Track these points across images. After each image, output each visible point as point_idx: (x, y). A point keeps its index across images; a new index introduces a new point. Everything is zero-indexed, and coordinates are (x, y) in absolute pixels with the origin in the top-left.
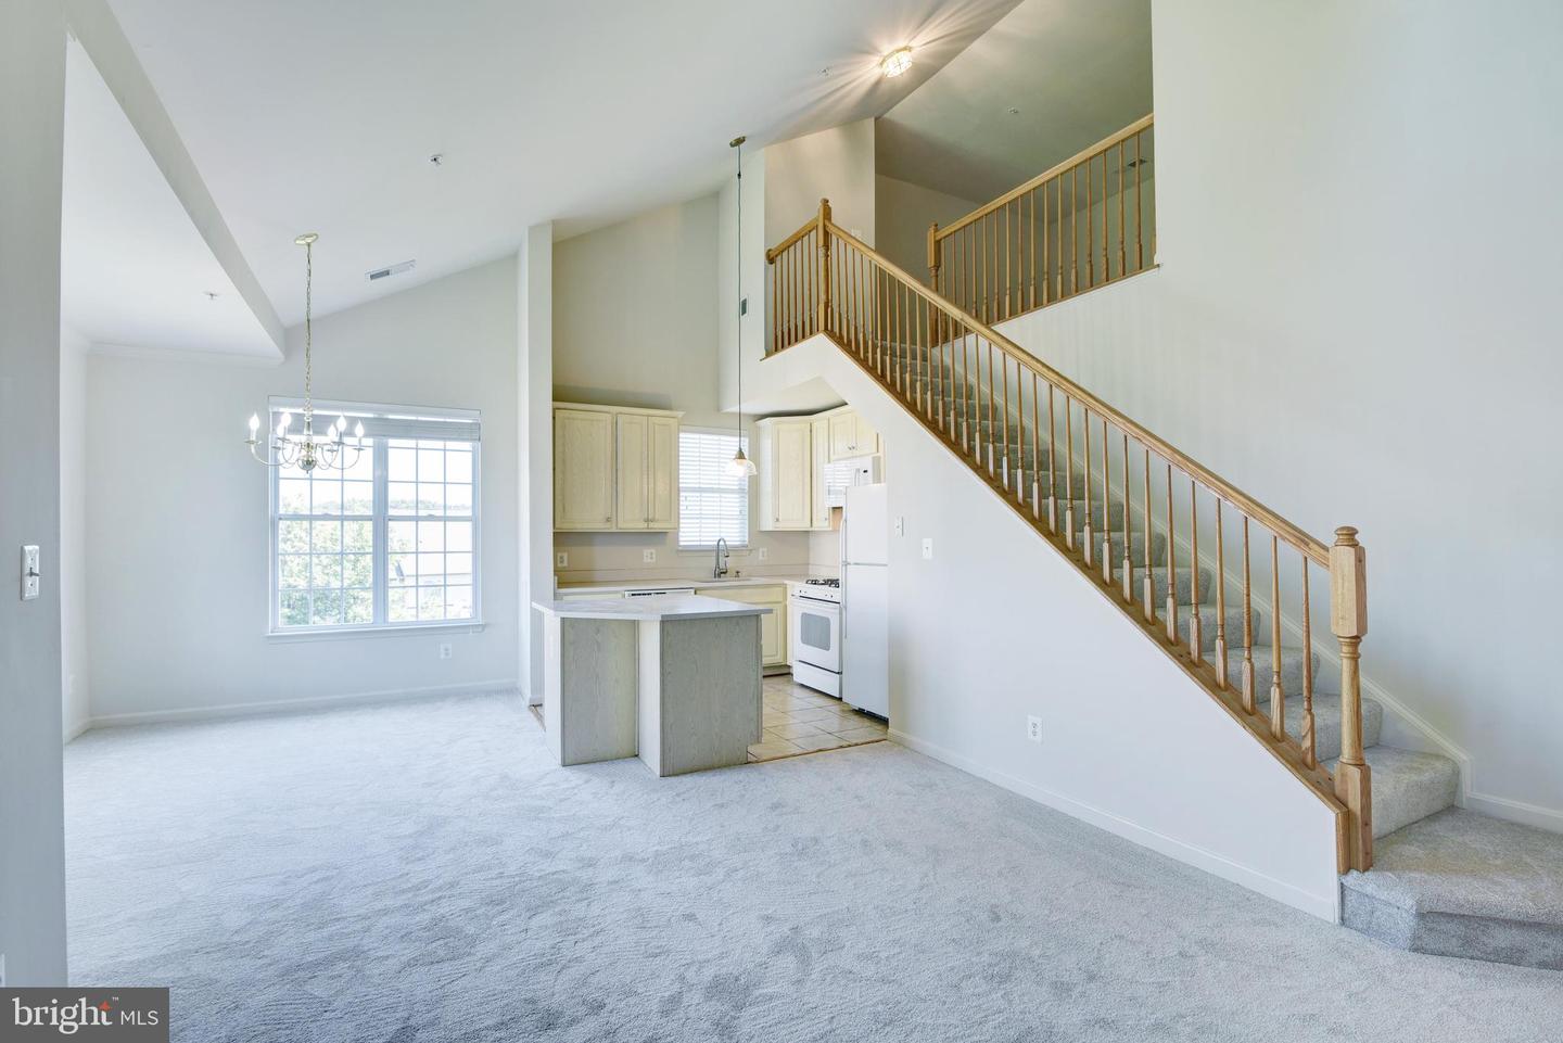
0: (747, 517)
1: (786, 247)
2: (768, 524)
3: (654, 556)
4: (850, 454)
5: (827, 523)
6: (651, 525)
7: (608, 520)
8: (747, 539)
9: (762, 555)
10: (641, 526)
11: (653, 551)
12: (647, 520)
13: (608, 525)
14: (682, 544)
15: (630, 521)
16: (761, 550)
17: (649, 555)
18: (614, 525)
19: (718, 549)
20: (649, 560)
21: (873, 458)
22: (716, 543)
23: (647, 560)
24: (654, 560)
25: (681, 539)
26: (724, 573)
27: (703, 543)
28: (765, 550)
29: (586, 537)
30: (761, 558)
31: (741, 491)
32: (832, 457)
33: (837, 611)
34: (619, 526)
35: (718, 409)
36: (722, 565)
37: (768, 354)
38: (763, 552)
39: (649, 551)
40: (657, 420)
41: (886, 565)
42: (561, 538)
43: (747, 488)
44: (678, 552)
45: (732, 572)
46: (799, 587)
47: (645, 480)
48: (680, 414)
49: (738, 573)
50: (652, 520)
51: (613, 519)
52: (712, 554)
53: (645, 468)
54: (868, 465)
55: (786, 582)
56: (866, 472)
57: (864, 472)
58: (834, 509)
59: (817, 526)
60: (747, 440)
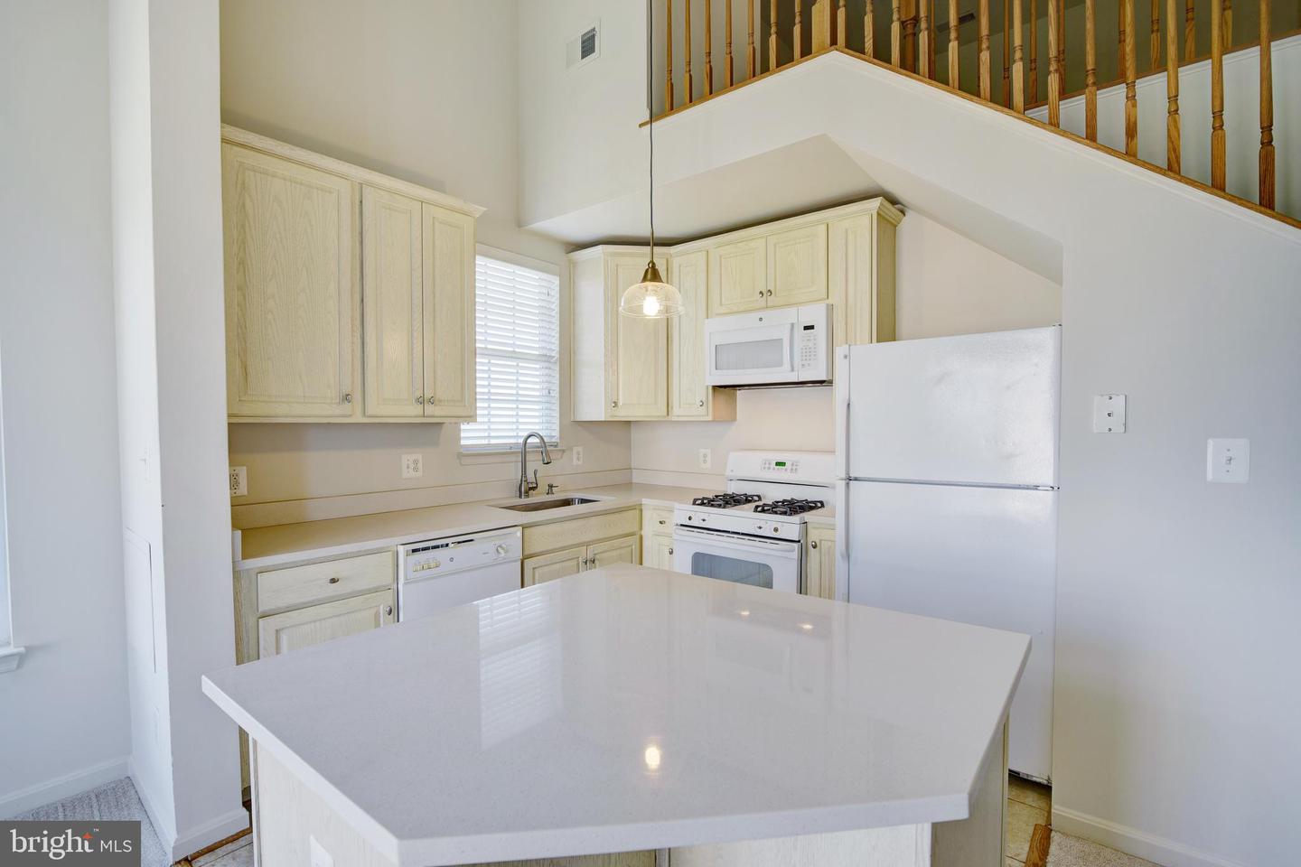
0: (556, 401)
2: (593, 408)
3: (420, 465)
4: (762, 302)
5: (702, 410)
6: (430, 409)
7: (347, 398)
8: (556, 434)
9: (576, 458)
10: (411, 412)
11: (419, 456)
12: (421, 401)
13: (346, 408)
14: (463, 442)
15: (388, 404)
16: (575, 450)
17: (411, 465)
18: (356, 411)
19: (524, 451)
20: (412, 474)
21: (828, 305)
22: (521, 441)
23: (408, 474)
24: (419, 474)
25: (462, 435)
26: (533, 489)
27: (493, 441)
28: (580, 449)
29: (290, 435)
30: (575, 462)
32: (716, 308)
33: (795, 555)
34: (370, 411)
36: (530, 477)
37: (653, 118)
38: (578, 454)
39: (412, 457)
40: (439, 213)
43: (556, 354)
44: (460, 456)
45: (543, 487)
46: (684, 511)
47: (418, 324)
48: (479, 210)
49: (551, 486)
50: (432, 401)
51: (357, 396)
52: (513, 458)
53: (418, 302)
54: (816, 315)
55: (645, 501)
56: (812, 327)
57: (806, 328)
58: (716, 388)
59: (678, 412)
60: (556, 281)
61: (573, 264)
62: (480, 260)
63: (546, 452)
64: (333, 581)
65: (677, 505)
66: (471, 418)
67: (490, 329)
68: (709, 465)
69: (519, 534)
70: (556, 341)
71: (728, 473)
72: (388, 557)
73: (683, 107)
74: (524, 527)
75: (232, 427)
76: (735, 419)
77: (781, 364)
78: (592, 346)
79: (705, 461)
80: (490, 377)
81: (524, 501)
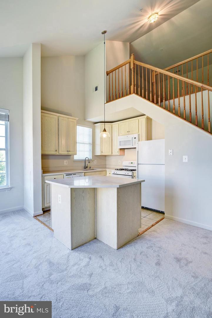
0: (91, 152)
1: (112, 71)
2: (98, 153)
3: (67, 163)
4: (128, 133)
5: (118, 153)
6: (69, 153)
7: (56, 151)
8: (91, 158)
9: (95, 162)
10: (66, 153)
12: (68, 151)
14: (74, 159)
15: (63, 151)
16: (95, 161)
17: (66, 162)
18: (58, 152)
19: (85, 161)
20: (66, 164)
21: (138, 134)
22: (85, 159)
23: (65, 164)
24: (67, 164)
25: (74, 157)
26: (87, 167)
27: (80, 159)
28: (96, 161)
31: (90, 144)
32: (120, 134)
34: (60, 153)
35: (85, 120)
36: (86, 165)
37: (107, 102)
39: (66, 161)
40: (71, 120)
41: (164, 165)
42: (44, 157)
43: (91, 143)
44: (74, 161)
45: (89, 167)
46: (113, 171)
47: (67, 139)
48: (77, 119)
49: (90, 167)
50: (69, 151)
51: (58, 150)
52: (83, 162)
53: (67, 135)
54: (136, 136)
55: (107, 170)
56: (136, 138)
57: (135, 138)
58: (120, 149)
59: (114, 154)
60: (92, 129)
61: (95, 126)
62: (77, 126)
63: (89, 161)
64: (55, 178)
65: (112, 170)
66: (76, 154)
67: (79, 139)
68: (120, 164)
69: (84, 174)
70: (91, 140)
71: (123, 165)
72: (63, 176)
73: (112, 101)
74: (85, 173)
75: (42, 155)
76: (125, 155)
77: (130, 145)
78: (98, 142)
79: (119, 163)
80: (79, 147)
81: (86, 169)
